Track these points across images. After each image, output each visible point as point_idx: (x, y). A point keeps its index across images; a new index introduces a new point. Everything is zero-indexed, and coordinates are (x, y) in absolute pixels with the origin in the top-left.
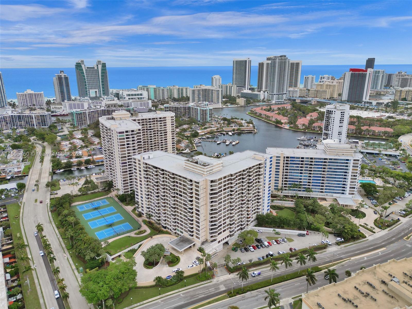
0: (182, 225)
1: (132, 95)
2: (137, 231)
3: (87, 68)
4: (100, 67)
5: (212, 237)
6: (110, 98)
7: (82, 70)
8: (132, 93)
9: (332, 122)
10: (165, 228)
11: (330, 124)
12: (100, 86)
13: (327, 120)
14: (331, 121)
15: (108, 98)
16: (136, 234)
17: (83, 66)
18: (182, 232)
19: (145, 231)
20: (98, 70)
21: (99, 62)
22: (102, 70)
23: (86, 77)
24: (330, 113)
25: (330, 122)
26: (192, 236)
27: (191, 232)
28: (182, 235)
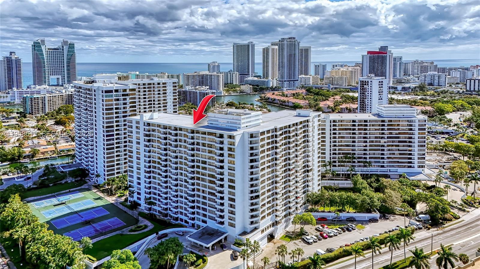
0: (204, 210)
2: (133, 227)
3: (48, 49)
4: (66, 48)
5: (252, 223)
7: (42, 51)
9: (369, 95)
10: (177, 219)
11: (367, 97)
13: (363, 92)
14: (368, 93)
16: (132, 231)
17: (43, 48)
18: (205, 222)
19: (146, 227)
20: (63, 52)
21: (65, 43)
22: (69, 51)
23: (45, 61)
24: (365, 84)
25: (367, 95)
26: (222, 223)
27: (222, 217)
28: (205, 225)
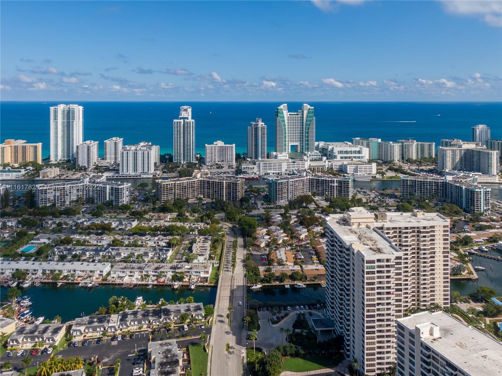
1: (346, 152)
4: (306, 113)
6: (315, 155)
8: (345, 150)
12: (303, 138)
15: (312, 155)
17: (284, 112)
20: (303, 117)
22: (308, 117)
23: (286, 127)
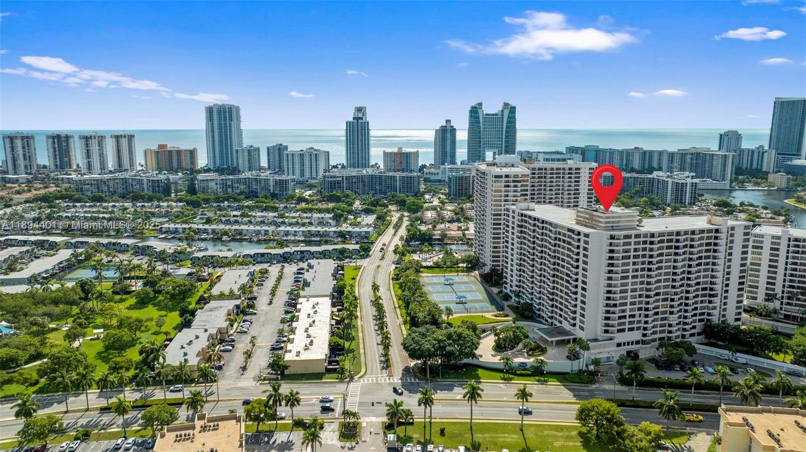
0: (561, 310)
2: (495, 313)
3: (486, 115)
4: (506, 113)
5: (606, 332)
7: (478, 118)
12: (502, 144)
16: (492, 315)
17: (479, 111)
18: (560, 322)
19: (507, 315)
20: (503, 118)
21: (506, 105)
22: (509, 117)
23: (481, 130)
26: (574, 325)
27: (574, 319)
28: (559, 325)
